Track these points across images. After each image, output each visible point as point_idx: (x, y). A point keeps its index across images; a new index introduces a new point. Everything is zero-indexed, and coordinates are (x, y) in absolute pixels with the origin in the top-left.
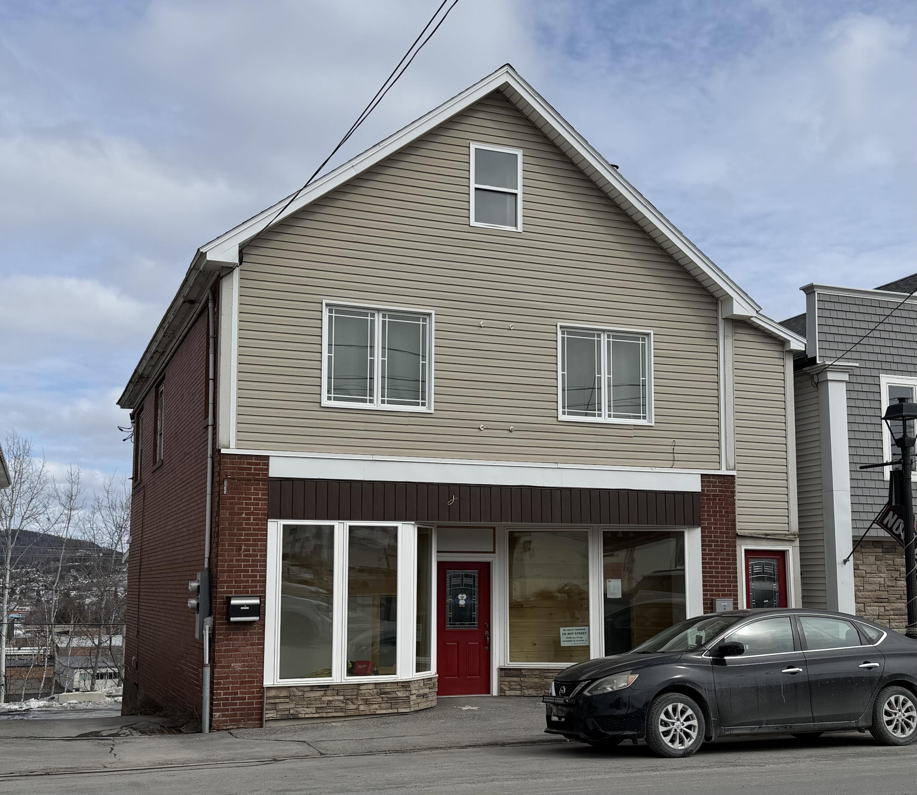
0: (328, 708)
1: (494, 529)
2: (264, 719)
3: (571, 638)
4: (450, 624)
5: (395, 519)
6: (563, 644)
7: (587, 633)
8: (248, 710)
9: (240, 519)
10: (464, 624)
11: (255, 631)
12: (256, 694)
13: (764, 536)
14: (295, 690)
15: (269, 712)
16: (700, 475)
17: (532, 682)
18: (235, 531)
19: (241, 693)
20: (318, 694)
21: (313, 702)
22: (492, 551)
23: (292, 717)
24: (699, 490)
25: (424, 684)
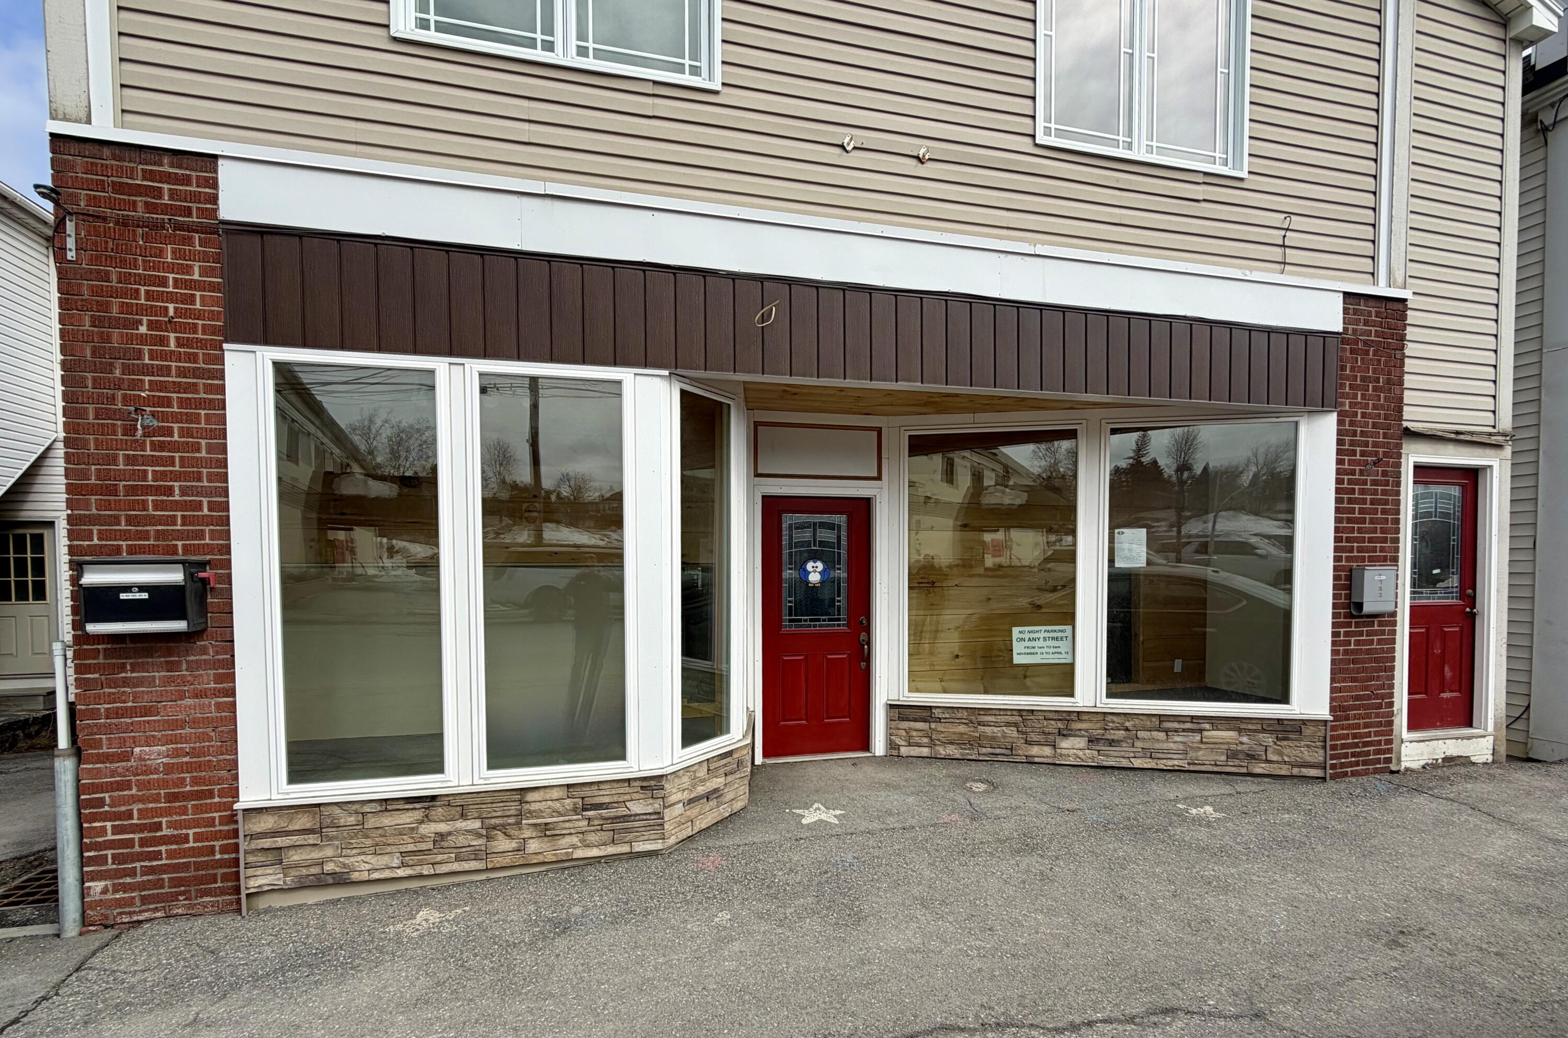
0: (435, 851)
1: (879, 431)
2: (244, 893)
3: (1034, 648)
4: (790, 621)
5: (615, 362)
6: (1017, 660)
7: (1070, 638)
8: (197, 869)
9: (130, 339)
10: (818, 620)
11: (204, 657)
12: (220, 824)
13: (1453, 436)
14: (337, 811)
15: (259, 871)
16: (1341, 295)
17: (954, 733)
18: (117, 373)
19: (171, 825)
20: (407, 818)
21: (390, 841)
22: (876, 475)
23: (331, 881)
24: (1339, 328)
25: (709, 770)
